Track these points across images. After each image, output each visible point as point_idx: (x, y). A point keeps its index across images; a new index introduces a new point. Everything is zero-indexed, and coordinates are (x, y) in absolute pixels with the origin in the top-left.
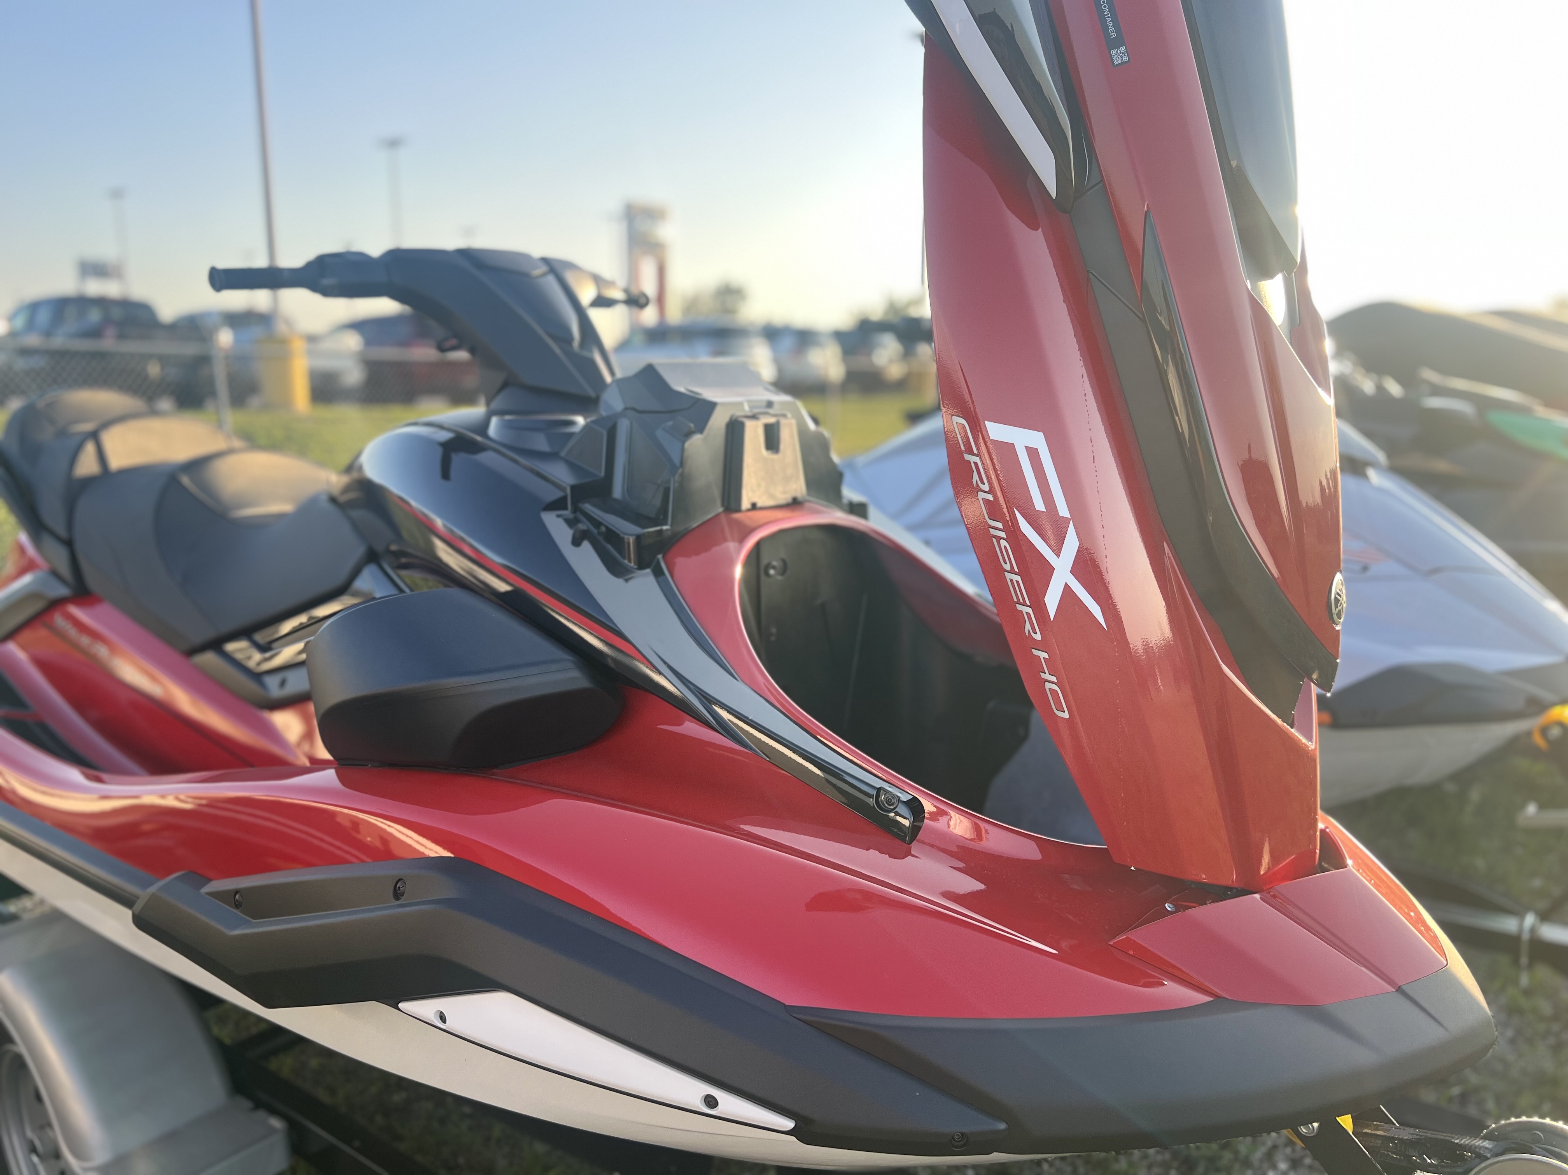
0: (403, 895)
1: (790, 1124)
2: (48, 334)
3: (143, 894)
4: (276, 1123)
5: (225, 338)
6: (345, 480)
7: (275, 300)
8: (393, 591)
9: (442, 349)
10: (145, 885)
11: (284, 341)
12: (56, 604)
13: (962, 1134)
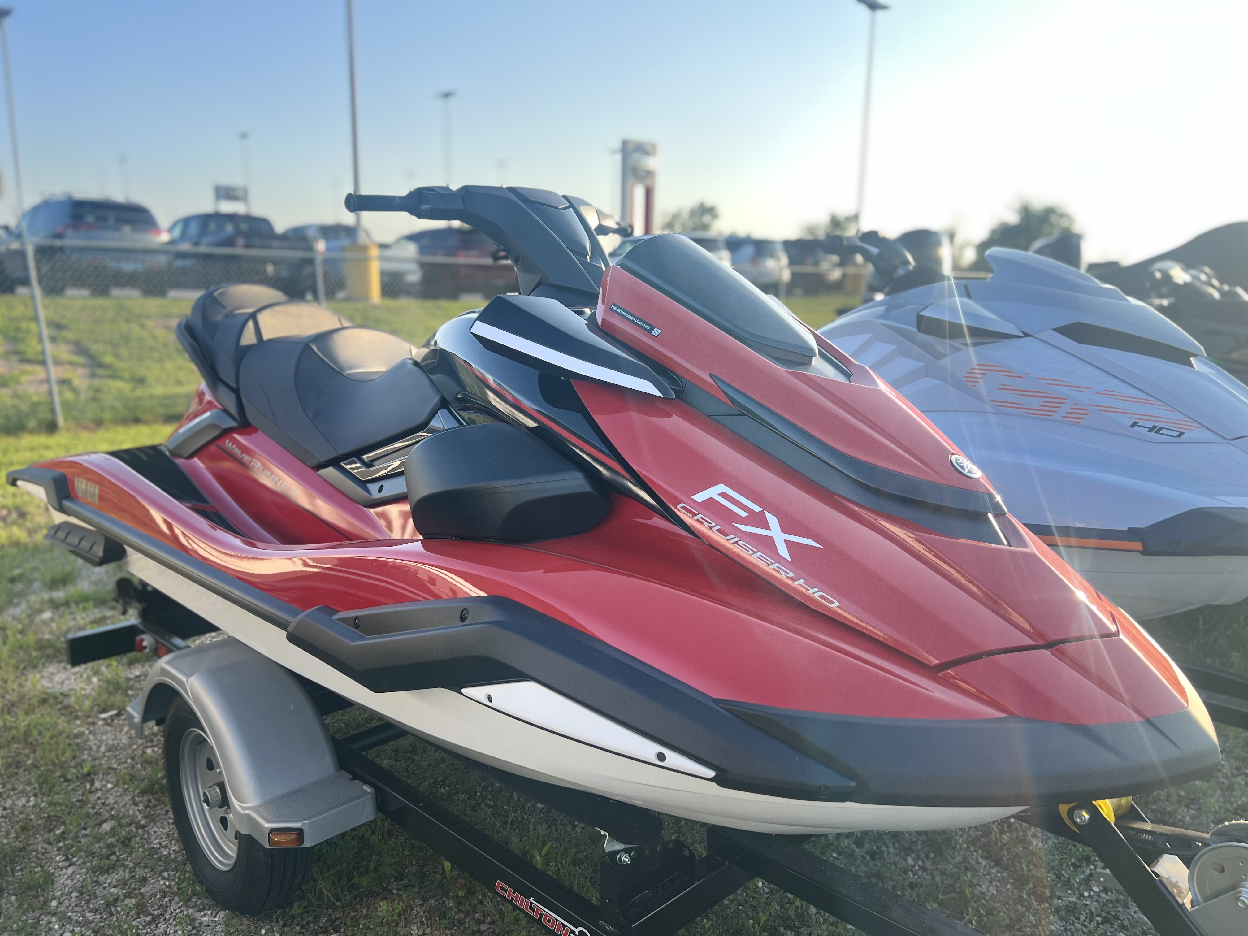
0: (466, 619)
1: (711, 774)
2: (197, 244)
3: (294, 621)
4: (367, 788)
5: (321, 246)
6: (425, 351)
7: (358, 219)
8: (458, 425)
9: (496, 258)
10: (295, 615)
11: (365, 249)
12: (226, 432)
13: (826, 786)
